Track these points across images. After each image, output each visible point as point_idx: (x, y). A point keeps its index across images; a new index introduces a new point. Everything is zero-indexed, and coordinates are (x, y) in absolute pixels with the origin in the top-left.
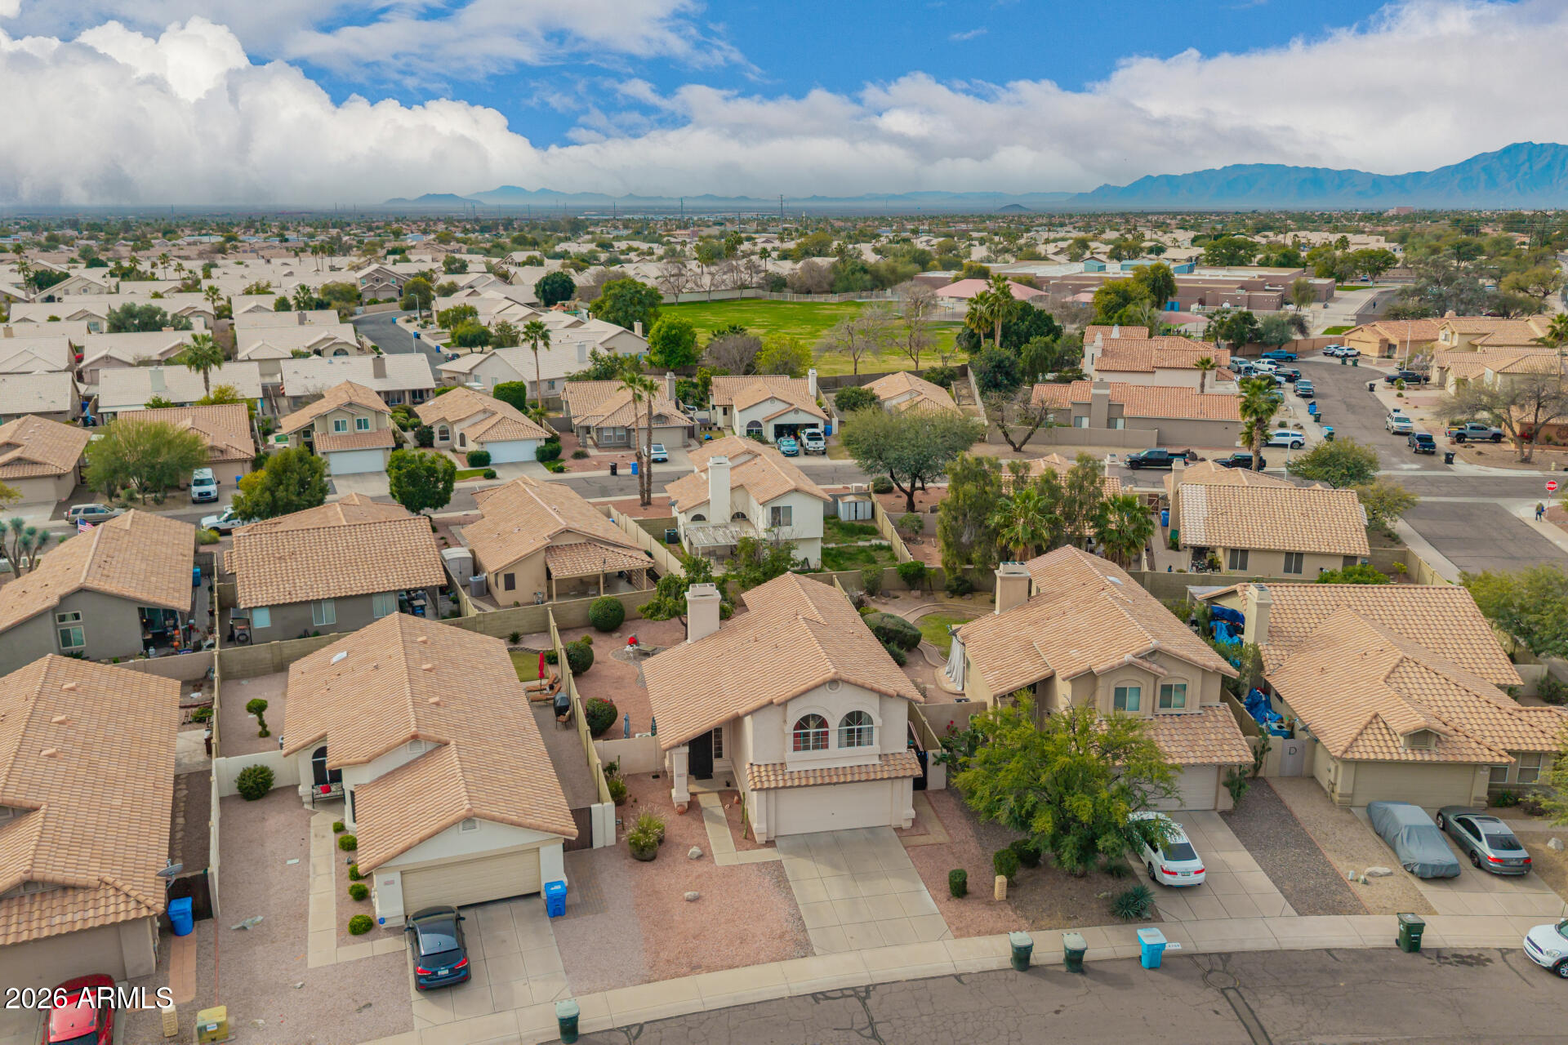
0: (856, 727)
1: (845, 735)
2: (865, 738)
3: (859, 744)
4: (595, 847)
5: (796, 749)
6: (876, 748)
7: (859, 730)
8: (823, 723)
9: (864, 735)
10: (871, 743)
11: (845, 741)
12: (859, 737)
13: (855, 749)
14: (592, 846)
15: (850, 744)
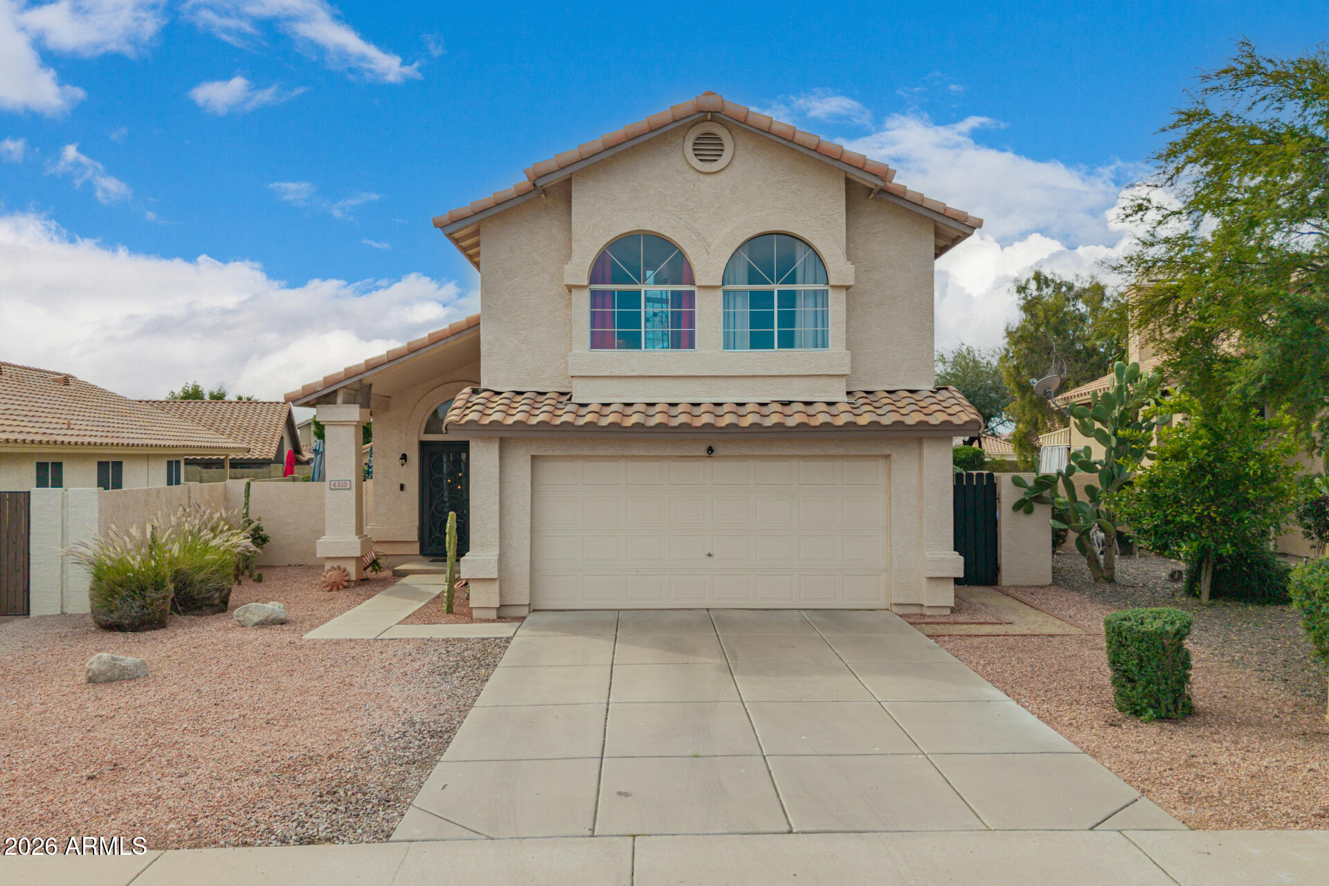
0: (776, 288)
1: (743, 309)
2: (803, 327)
3: (788, 341)
4: (34, 612)
5: (598, 341)
6: (836, 356)
7: (789, 299)
8: (680, 269)
9: (803, 309)
10: (821, 341)
11: (744, 329)
12: (788, 319)
13: (775, 359)
14: (26, 612)
15: (760, 341)
